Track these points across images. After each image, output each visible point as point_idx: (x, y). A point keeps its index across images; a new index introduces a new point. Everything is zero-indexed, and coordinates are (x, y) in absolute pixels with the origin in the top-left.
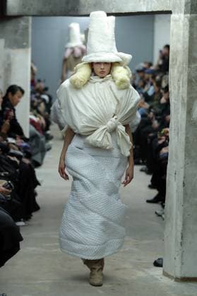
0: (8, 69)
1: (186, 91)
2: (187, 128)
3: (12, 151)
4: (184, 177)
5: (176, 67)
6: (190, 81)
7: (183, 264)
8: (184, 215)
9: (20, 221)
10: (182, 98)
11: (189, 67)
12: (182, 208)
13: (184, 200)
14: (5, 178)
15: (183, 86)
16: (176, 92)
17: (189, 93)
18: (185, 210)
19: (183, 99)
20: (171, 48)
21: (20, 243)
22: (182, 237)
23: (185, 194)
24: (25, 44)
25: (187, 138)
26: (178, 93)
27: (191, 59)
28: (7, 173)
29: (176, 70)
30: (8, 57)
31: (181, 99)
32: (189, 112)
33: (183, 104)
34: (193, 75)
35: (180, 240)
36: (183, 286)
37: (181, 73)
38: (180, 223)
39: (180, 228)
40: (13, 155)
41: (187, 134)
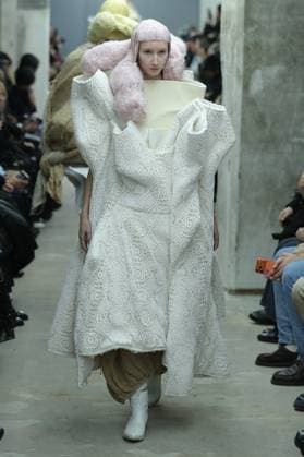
0: (21, 35)
1: (242, 62)
2: (243, 107)
3: (28, 136)
4: (240, 167)
5: (229, 31)
6: (246, 49)
7: (237, 272)
8: (239, 214)
9: (38, 221)
10: (238, 69)
11: (245, 31)
12: (237, 205)
13: (240, 195)
14: (20, 168)
15: (238, 55)
16: (229, 62)
17: (245, 64)
18: (240, 208)
19: (238, 71)
20: (223, 9)
21: (36, 251)
22: (237, 240)
23: (241, 187)
24: (42, 3)
25: (243, 119)
26: (232, 63)
27: (248, 21)
28: (22, 162)
29: (229, 36)
30: (22, 19)
31: (235, 70)
32: (246, 87)
33: (239, 77)
34: (251, 40)
35: (234, 244)
36: (238, 300)
37: (235, 39)
38: (235, 223)
39: (235, 230)
40: (28, 140)
41: (243, 113)
